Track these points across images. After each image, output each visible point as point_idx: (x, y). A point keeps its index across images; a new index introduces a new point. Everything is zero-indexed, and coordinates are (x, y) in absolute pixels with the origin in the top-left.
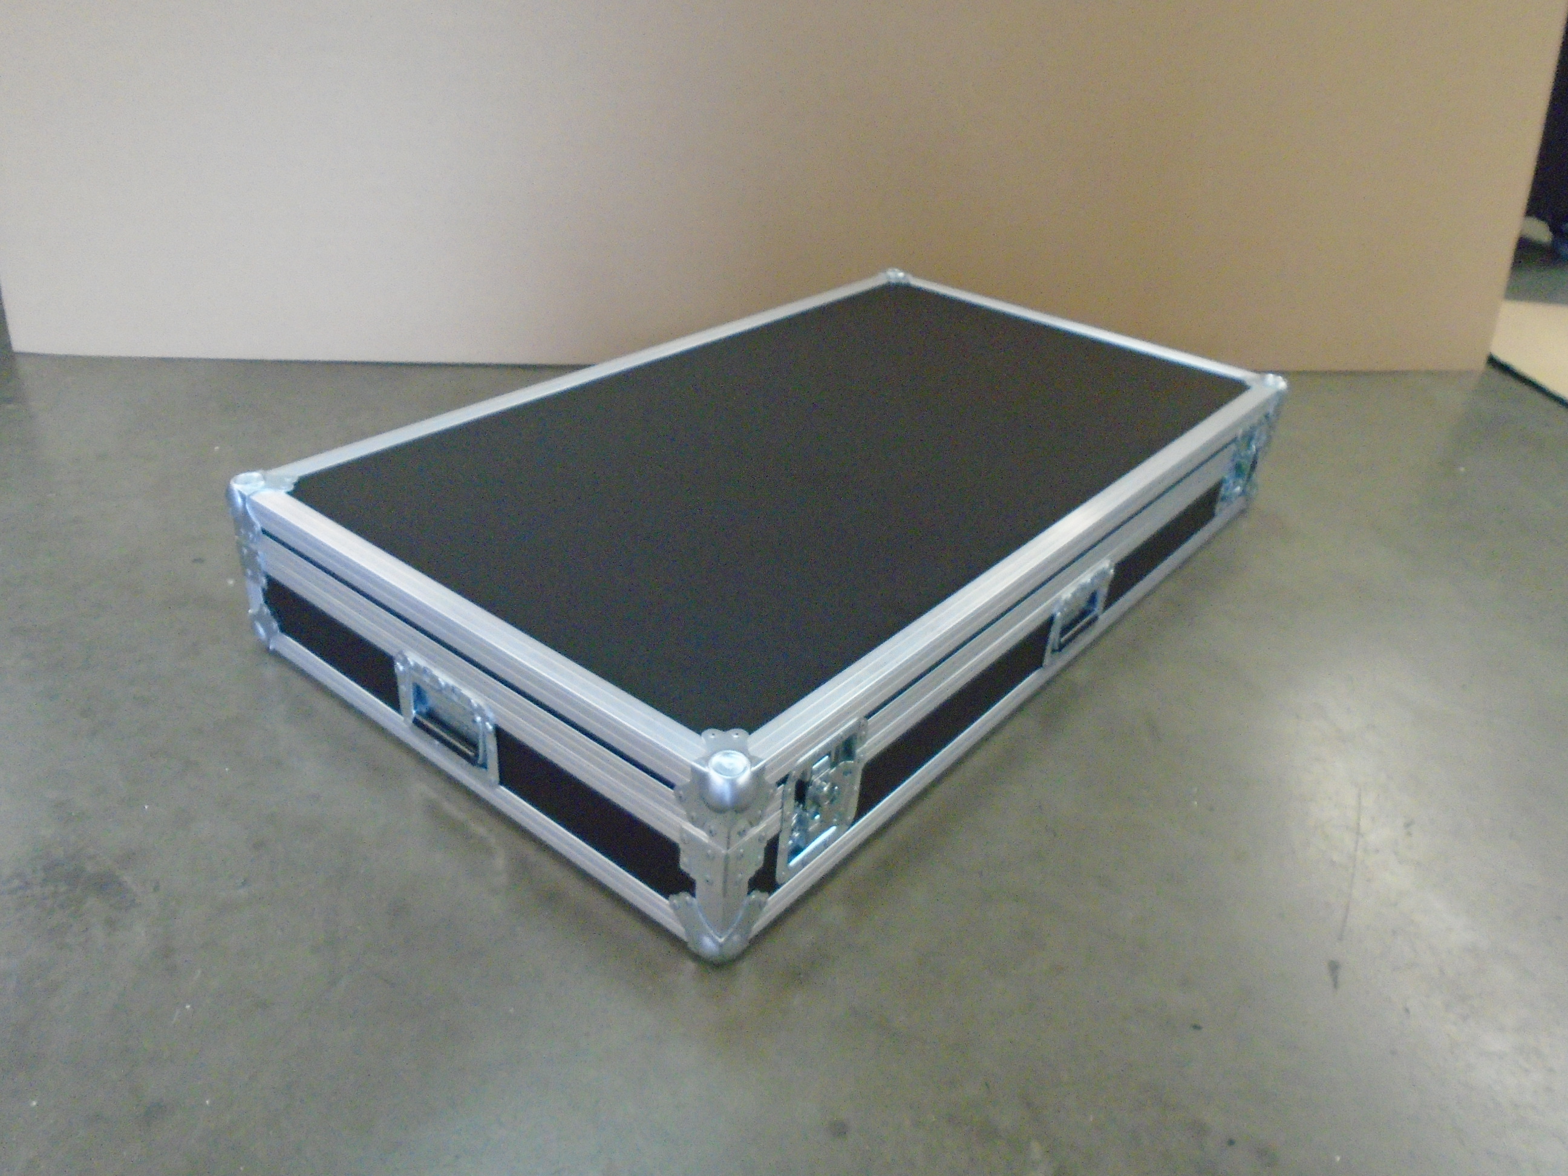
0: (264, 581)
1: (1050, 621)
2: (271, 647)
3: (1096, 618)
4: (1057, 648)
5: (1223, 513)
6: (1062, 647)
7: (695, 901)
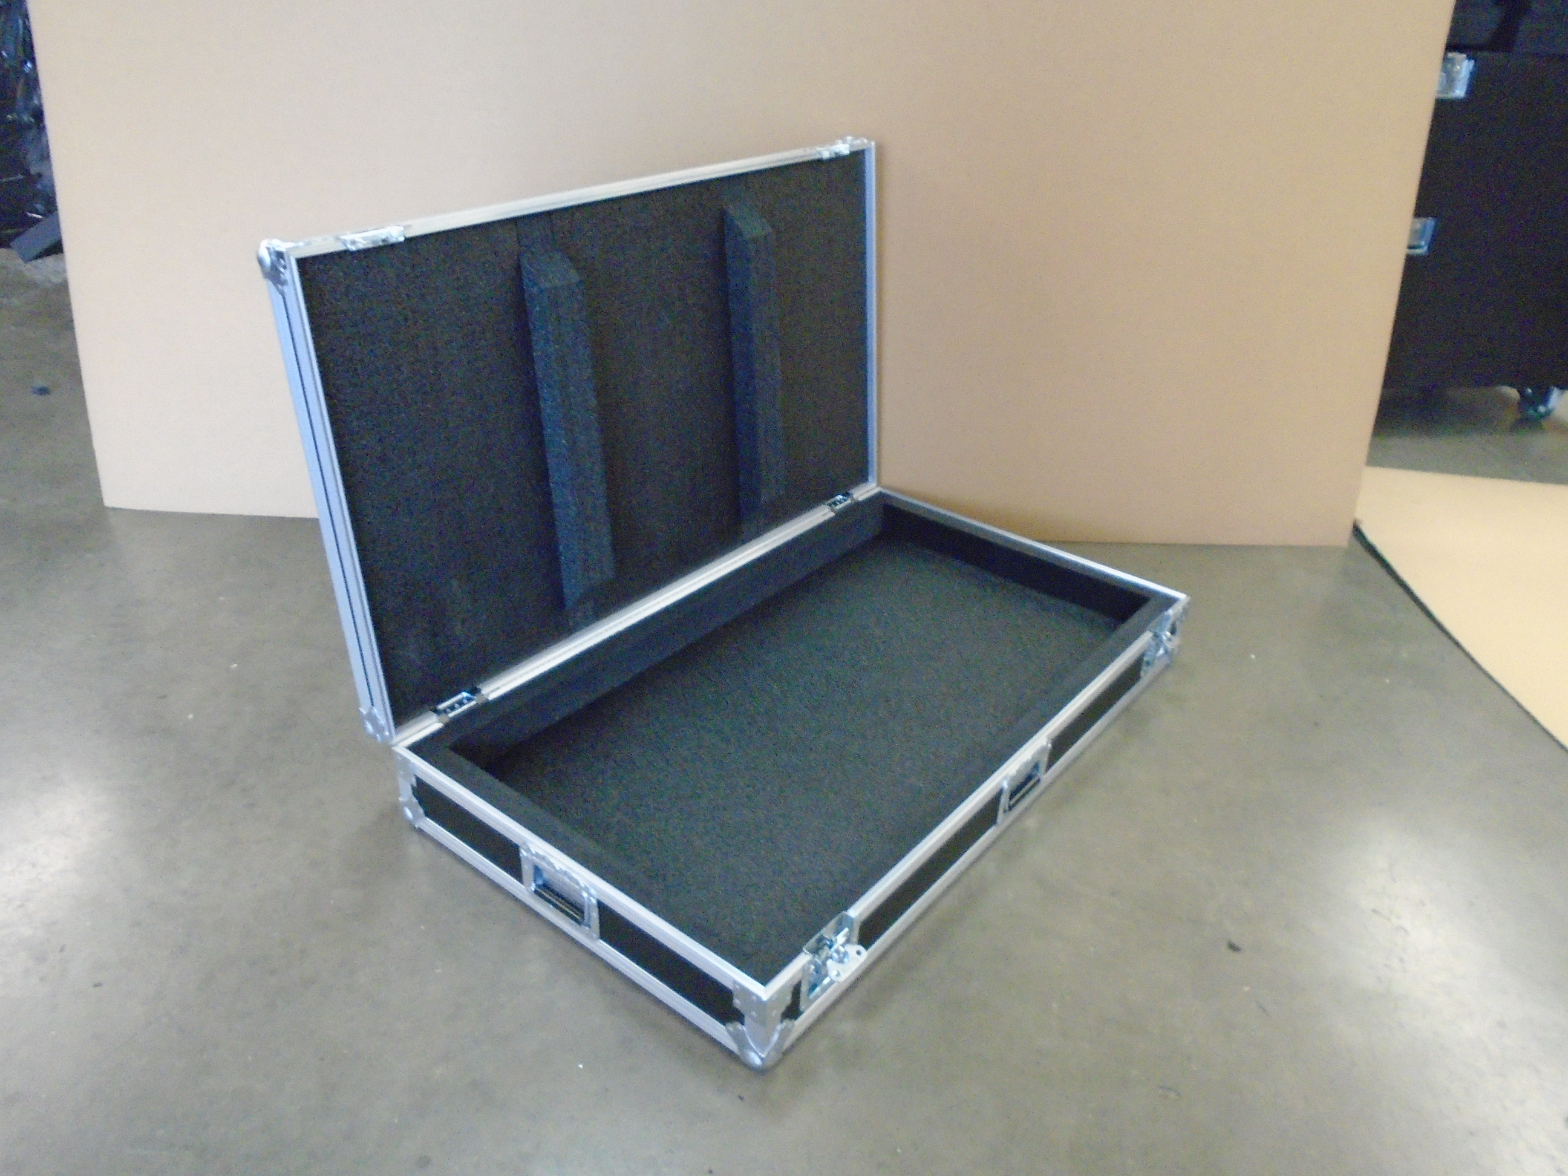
0: (414, 781)
1: (1000, 793)
2: (416, 826)
3: (1038, 781)
4: (1007, 808)
5: (1147, 675)
6: (1011, 808)
7: (744, 1028)
